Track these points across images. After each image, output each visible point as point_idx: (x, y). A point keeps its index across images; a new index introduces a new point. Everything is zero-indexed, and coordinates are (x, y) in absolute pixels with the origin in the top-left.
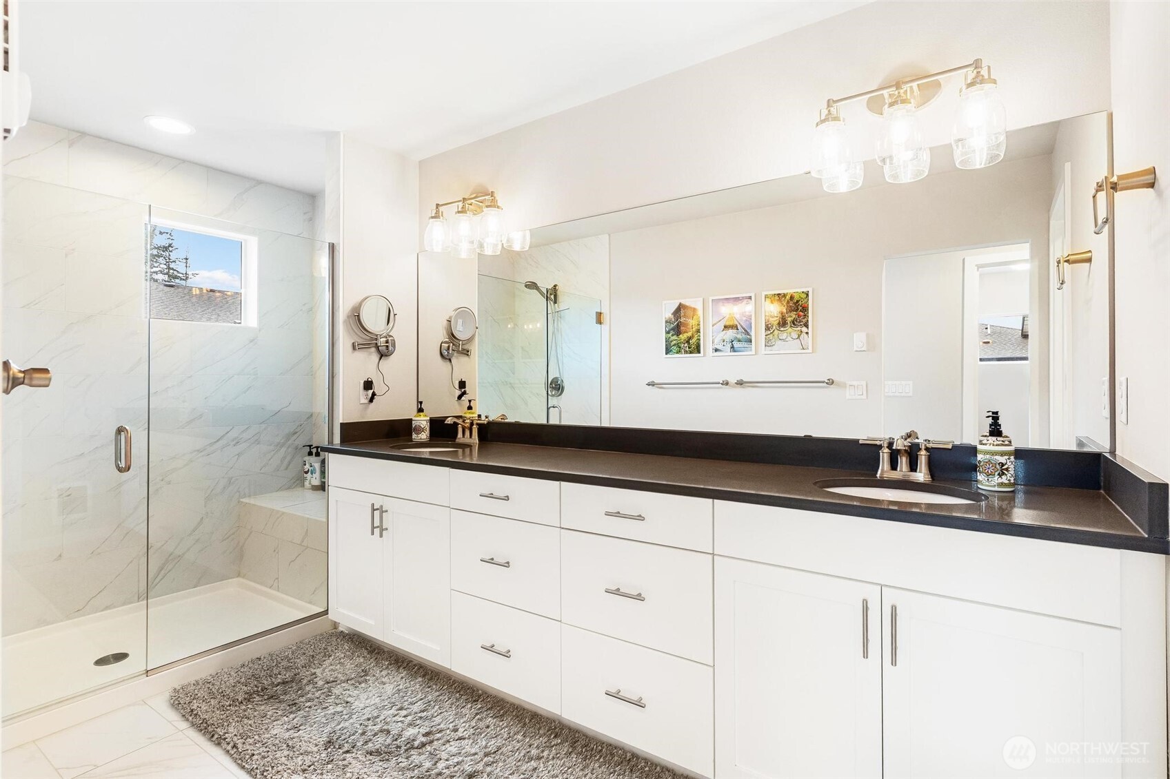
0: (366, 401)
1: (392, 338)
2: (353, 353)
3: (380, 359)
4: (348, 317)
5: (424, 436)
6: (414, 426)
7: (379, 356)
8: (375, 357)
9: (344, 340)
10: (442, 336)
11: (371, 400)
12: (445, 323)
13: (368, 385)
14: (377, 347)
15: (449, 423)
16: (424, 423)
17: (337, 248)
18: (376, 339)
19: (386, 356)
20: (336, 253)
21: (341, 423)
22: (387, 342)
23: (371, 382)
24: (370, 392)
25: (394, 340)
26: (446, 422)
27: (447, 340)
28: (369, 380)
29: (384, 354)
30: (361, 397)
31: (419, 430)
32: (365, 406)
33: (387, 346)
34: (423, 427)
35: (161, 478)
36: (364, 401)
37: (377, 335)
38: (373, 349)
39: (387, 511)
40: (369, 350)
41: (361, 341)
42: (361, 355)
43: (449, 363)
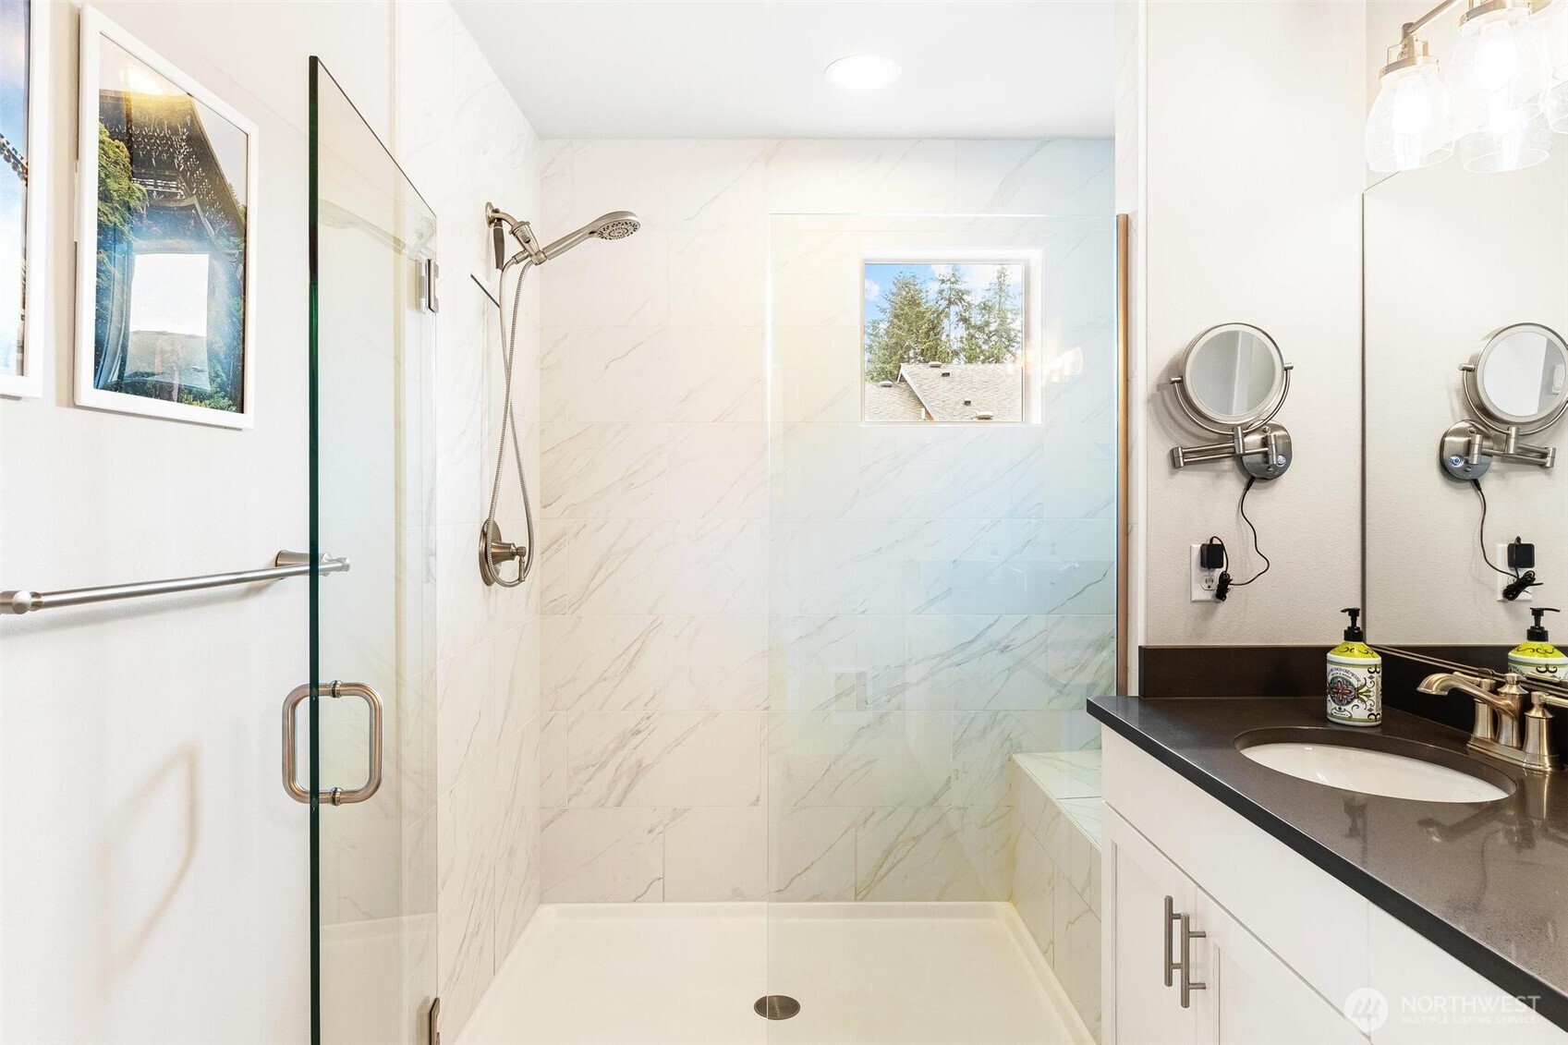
0: (1209, 596)
1: (1281, 433)
2: (1172, 474)
3: (1247, 489)
4: (1159, 387)
5: (1360, 712)
6: (1330, 678)
7: (1246, 480)
8: (1231, 484)
9: (1150, 447)
10: (1449, 415)
11: (1222, 592)
12: (1458, 376)
13: (1212, 555)
14: (1238, 458)
15: (1434, 691)
16: (1362, 674)
17: (1133, 224)
18: (1233, 437)
19: (1265, 479)
20: (1132, 235)
21: (1140, 647)
22: (1265, 443)
23: (1221, 548)
24: (1218, 572)
25: (1288, 437)
26: (1421, 688)
27: (1465, 425)
28: (1216, 542)
29: (1260, 473)
30: (1195, 585)
31: (1347, 693)
32: (1206, 610)
33: (1266, 454)
34: (1356, 684)
35: (886, 698)
36: (1202, 593)
37: (1233, 428)
38: (1228, 464)
39: (1203, 935)
40: (1217, 466)
41: (1191, 444)
42: (1193, 480)
43: (1470, 493)
